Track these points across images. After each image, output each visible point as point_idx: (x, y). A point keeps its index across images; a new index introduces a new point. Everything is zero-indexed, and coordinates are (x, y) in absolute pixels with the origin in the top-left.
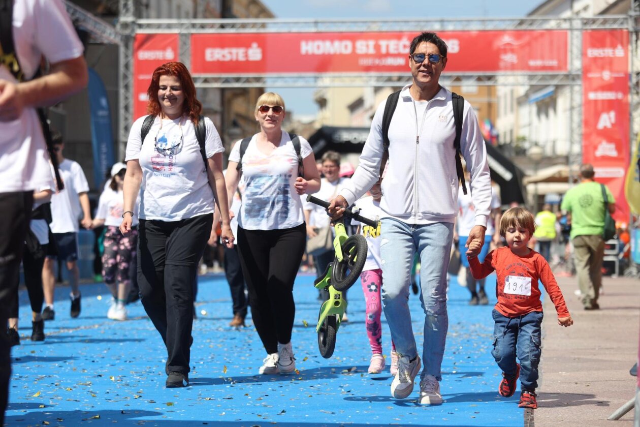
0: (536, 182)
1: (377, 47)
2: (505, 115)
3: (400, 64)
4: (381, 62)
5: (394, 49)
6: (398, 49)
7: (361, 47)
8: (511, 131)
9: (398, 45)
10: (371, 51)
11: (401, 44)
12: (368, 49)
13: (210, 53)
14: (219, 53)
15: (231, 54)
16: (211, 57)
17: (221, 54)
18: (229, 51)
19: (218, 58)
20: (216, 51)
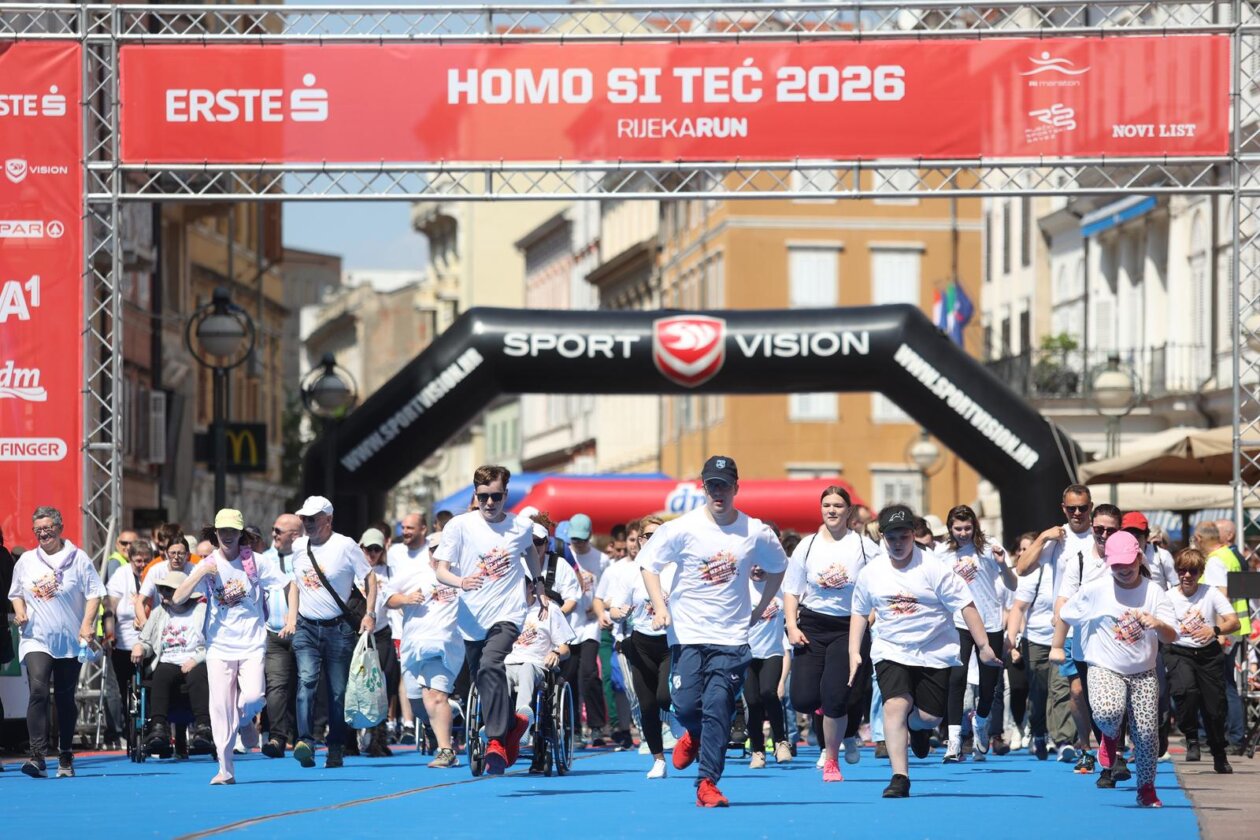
0: (1113, 478)
1: (668, 86)
2: (1007, 270)
3: (733, 134)
4: (678, 128)
5: (718, 91)
6: (729, 91)
7: (622, 85)
8: (1025, 318)
9: (729, 79)
10: (651, 96)
11: (738, 75)
12: (641, 90)
13: (177, 99)
14: (202, 100)
15: (240, 102)
16: (177, 111)
17: (210, 103)
18: (232, 93)
19: (200, 114)
20: (195, 94)
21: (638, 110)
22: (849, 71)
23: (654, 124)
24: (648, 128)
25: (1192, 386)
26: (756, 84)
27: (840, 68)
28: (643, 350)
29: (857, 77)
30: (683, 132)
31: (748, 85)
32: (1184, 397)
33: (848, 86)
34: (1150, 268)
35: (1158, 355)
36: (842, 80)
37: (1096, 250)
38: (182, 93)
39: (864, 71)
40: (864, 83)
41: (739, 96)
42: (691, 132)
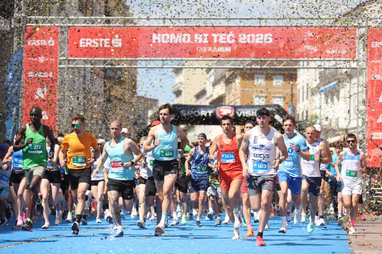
1: (210, 39)
2: (303, 101)
3: (227, 51)
4: (213, 49)
5: (223, 40)
6: (226, 40)
7: (198, 38)
8: (307, 112)
9: (226, 37)
10: (206, 41)
11: (229, 36)
12: (203, 40)
13: (83, 41)
14: (89, 41)
15: (99, 42)
16: (83, 44)
17: (91, 42)
18: (97, 40)
19: (88, 45)
20: (87, 40)
21: (202, 45)
22: (258, 35)
23: (207, 48)
24: (205, 50)
25: (345, 127)
26: (233, 38)
27: (255, 34)
28: (214, 115)
29: (260, 37)
30: (214, 51)
31: (231, 38)
32: (343, 130)
33: (257, 39)
34: (335, 98)
35: (337, 120)
36: (256, 37)
37: (323, 96)
38: (84, 40)
39: (262, 35)
40: (262, 38)
41: (229, 41)
42: (216, 51)
